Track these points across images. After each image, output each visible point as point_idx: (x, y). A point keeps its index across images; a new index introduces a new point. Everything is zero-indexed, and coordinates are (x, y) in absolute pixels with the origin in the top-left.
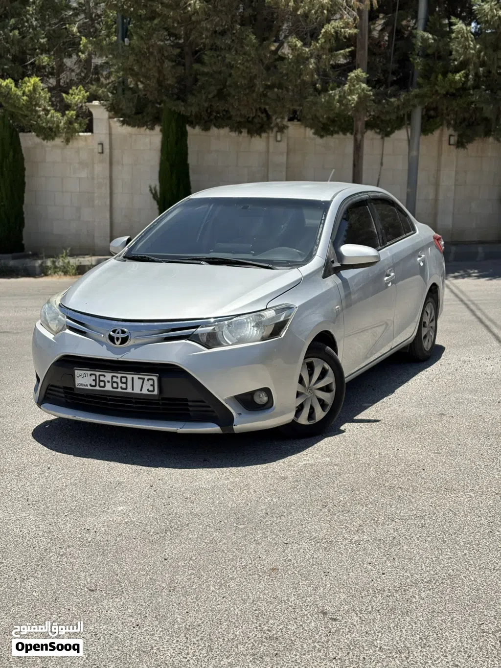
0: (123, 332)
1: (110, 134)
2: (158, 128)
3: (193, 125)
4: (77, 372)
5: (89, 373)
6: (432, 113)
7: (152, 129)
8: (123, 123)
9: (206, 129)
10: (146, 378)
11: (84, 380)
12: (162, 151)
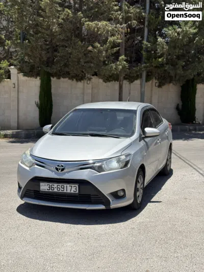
0: (62, 166)
1: (18, 80)
2: (38, 78)
3: (53, 77)
4: (41, 184)
5: (47, 184)
6: (150, 74)
7: (36, 78)
8: (24, 75)
9: (59, 78)
10: (73, 186)
11: (44, 187)
12: (40, 87)
